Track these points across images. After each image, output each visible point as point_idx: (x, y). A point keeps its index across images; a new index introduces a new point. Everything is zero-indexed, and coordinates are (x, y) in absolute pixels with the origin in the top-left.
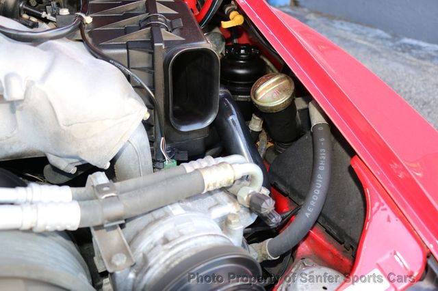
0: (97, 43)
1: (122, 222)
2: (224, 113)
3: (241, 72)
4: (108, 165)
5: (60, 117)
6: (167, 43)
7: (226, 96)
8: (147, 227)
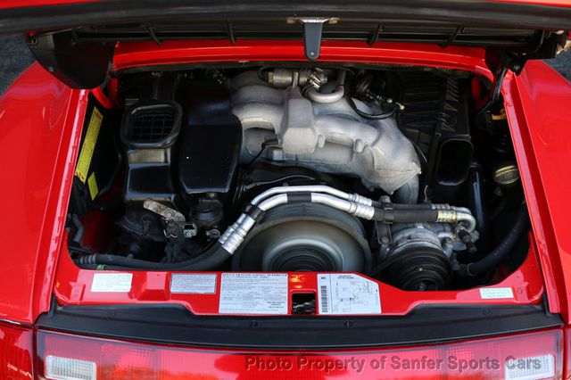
0: (404, 125)
1: (392, 224)
2: (471, 179)
3: (501, 151)
4: (392, 193)
5: (376, 164)
6: (443, 132)
7: (477, 169)
8: (402, 230)
